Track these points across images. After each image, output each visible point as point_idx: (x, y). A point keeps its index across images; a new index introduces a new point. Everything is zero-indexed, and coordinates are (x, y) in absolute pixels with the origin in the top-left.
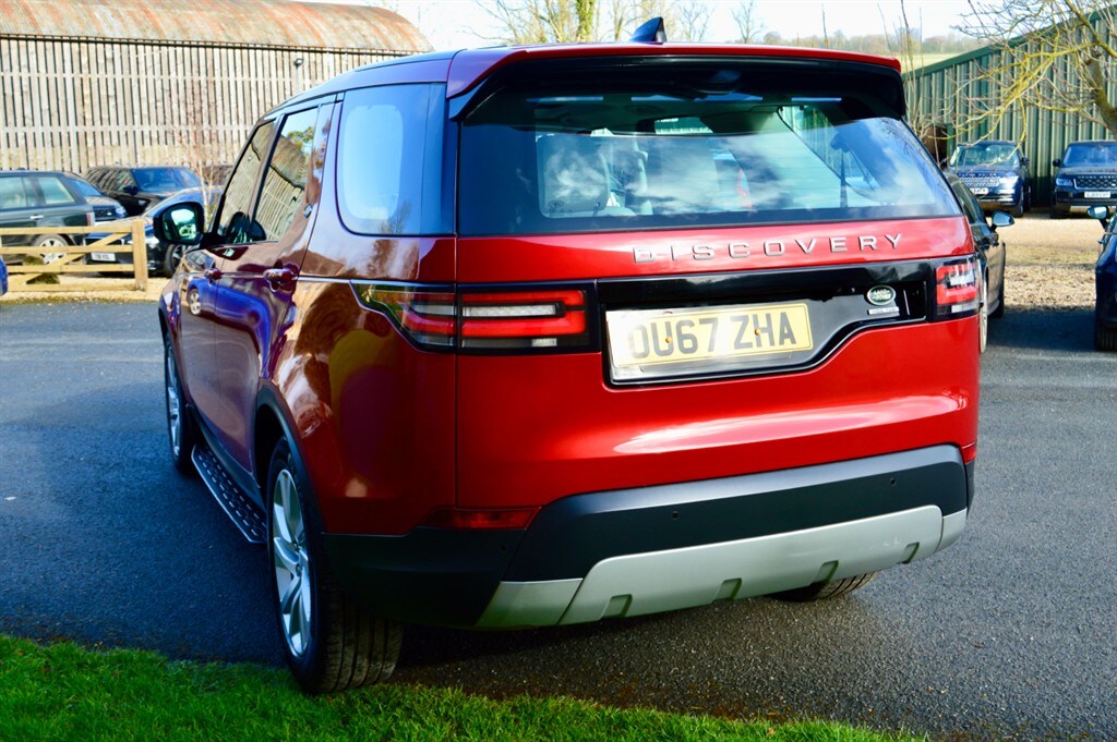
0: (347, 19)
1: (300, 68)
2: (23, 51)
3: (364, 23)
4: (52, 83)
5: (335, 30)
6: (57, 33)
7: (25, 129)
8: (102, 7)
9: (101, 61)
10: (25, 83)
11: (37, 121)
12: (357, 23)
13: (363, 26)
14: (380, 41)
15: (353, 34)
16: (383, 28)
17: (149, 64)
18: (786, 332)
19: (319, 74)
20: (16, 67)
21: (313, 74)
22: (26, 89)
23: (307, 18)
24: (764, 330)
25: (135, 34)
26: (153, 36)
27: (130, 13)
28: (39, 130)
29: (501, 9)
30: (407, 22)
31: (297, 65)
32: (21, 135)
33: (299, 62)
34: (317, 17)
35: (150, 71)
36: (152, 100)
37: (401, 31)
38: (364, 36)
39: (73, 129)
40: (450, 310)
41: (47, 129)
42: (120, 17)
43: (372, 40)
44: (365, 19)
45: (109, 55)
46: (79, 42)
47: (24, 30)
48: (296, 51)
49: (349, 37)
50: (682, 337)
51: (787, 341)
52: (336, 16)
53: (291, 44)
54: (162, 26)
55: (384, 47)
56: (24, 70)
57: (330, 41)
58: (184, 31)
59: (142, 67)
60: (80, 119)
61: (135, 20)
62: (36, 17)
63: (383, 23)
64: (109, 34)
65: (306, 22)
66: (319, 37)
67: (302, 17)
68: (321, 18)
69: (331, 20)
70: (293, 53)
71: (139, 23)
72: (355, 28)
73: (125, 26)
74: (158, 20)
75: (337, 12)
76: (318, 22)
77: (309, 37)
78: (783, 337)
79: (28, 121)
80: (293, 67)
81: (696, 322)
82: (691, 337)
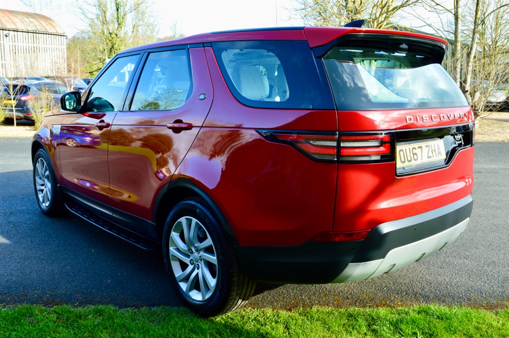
0: (28, 18)
1: (8, 37)
3: (35, 20)
5: (23, 22)
12: (32, 20)
13: (35, 21)
14: (42, 28)
15: (30, 24)
16: (43, 22)
19: (16, 41)
21: (13, 40)
23: (10, 16)
24: (434, 151)
29: (86, 18)
30: (53, 21)
31: (6, 36)
33: (7, 35)
34: (14, 16)
37: (51, 24)
38: (35, 26)
40: (334, 144)
43: (39, 27)
44: (35, 18)
48: (6, 30)
49: (29, 25)
50: (414, 154)
51: (440, 155)
52: (22, 16)
53: (4, 27)
55: (44, 31)
57: (21, 27)
63: (43, 20)
65: (10, 18)
66: (15, 25)
67: (8, 16)
68: (17, 17)
69: (20, 18)
70: (4, 31)
72: (31, 22)
75: (23, 15)
76: (15, 18)
77: (11, 24)
78: (438, 153)
80: (5, 37)
81: (417, 148)
82: (416, 154)
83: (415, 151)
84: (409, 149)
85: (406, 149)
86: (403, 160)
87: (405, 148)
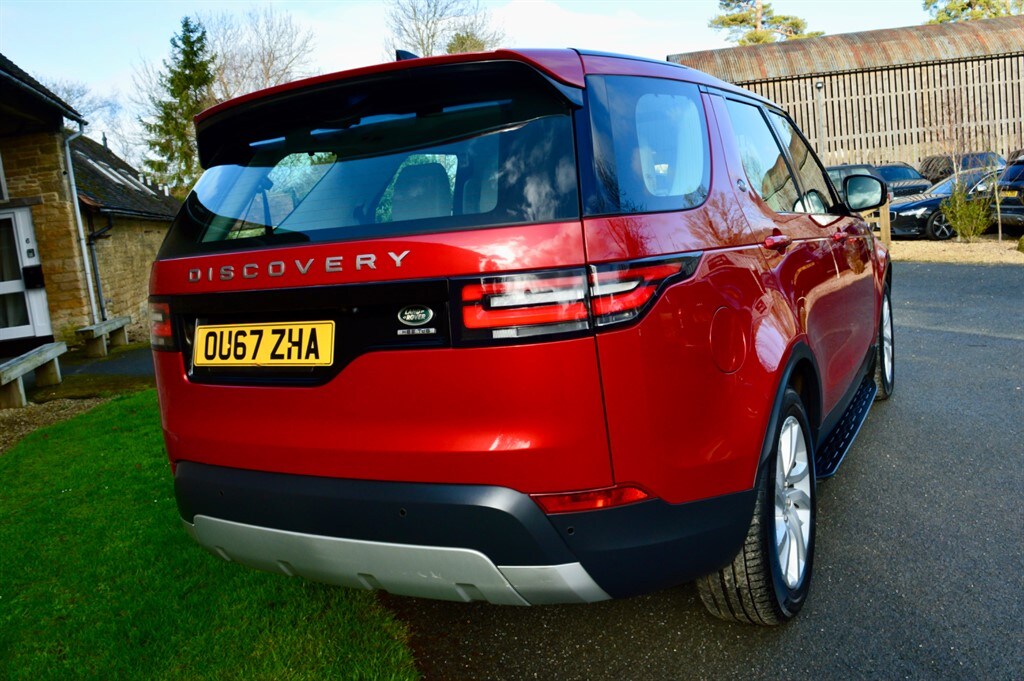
2: (879, 78)
4: (900, 99)
6: (903, 62)
7: (880, 134)
8: (942, 38)
9: (937, 78)
10: (880, 101)
11: (889, 127)
17: (976, 75)
18: (313, 347)
20: (874, 90)
22: (880, 105)
24: (294, 344)
25: (966, 53)
26: (979, 53)
27: (964, 39)
28: (889, 133)
32: (876, 138)
35: (977, 81)
36: (978, 102)
39: (914, 130)
41: (896, 132)
42: (955, 42)
45: (944, 73)
46: (920, 66)
47: (880, 64)
50: (238, 345)
51: (312, 356)
54: (988, 44)
56: (880, 92)
58: (1007, 45)
59: (970, 78)
60: (920, 122)
61: (967, 43)
62: (891, 53)
64: (944, 57)
71: (969, 45)
73: (958, 49)
74: (986, 40)
78: (310, 351)
79: (882, 128)
81: (248, 333)
82: (243, 345)
83: (241, 339)
84: (230, 333)
85: (222, 333)
86: (210, 353)
87: (222, 330)
